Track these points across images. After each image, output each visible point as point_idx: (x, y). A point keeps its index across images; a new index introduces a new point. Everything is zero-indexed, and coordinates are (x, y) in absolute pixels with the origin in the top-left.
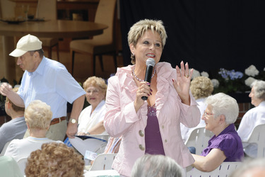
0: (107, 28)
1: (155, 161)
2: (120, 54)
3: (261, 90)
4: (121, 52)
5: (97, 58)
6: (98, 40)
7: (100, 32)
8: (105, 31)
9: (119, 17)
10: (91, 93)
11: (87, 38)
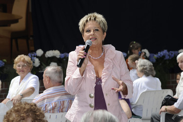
0: (21, 18)
1: (96, 115)
2: (31, 38)
3: (142, 66)
4: (32, 36)
5: (14, 41)
6: (14, 27)
7: (16, 21)
8: (19, 20)
9: (30, 10)
10: (21, 67)
11: (6, 26)
